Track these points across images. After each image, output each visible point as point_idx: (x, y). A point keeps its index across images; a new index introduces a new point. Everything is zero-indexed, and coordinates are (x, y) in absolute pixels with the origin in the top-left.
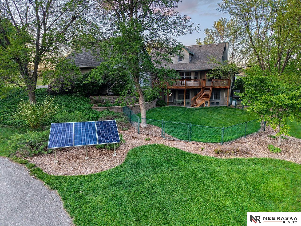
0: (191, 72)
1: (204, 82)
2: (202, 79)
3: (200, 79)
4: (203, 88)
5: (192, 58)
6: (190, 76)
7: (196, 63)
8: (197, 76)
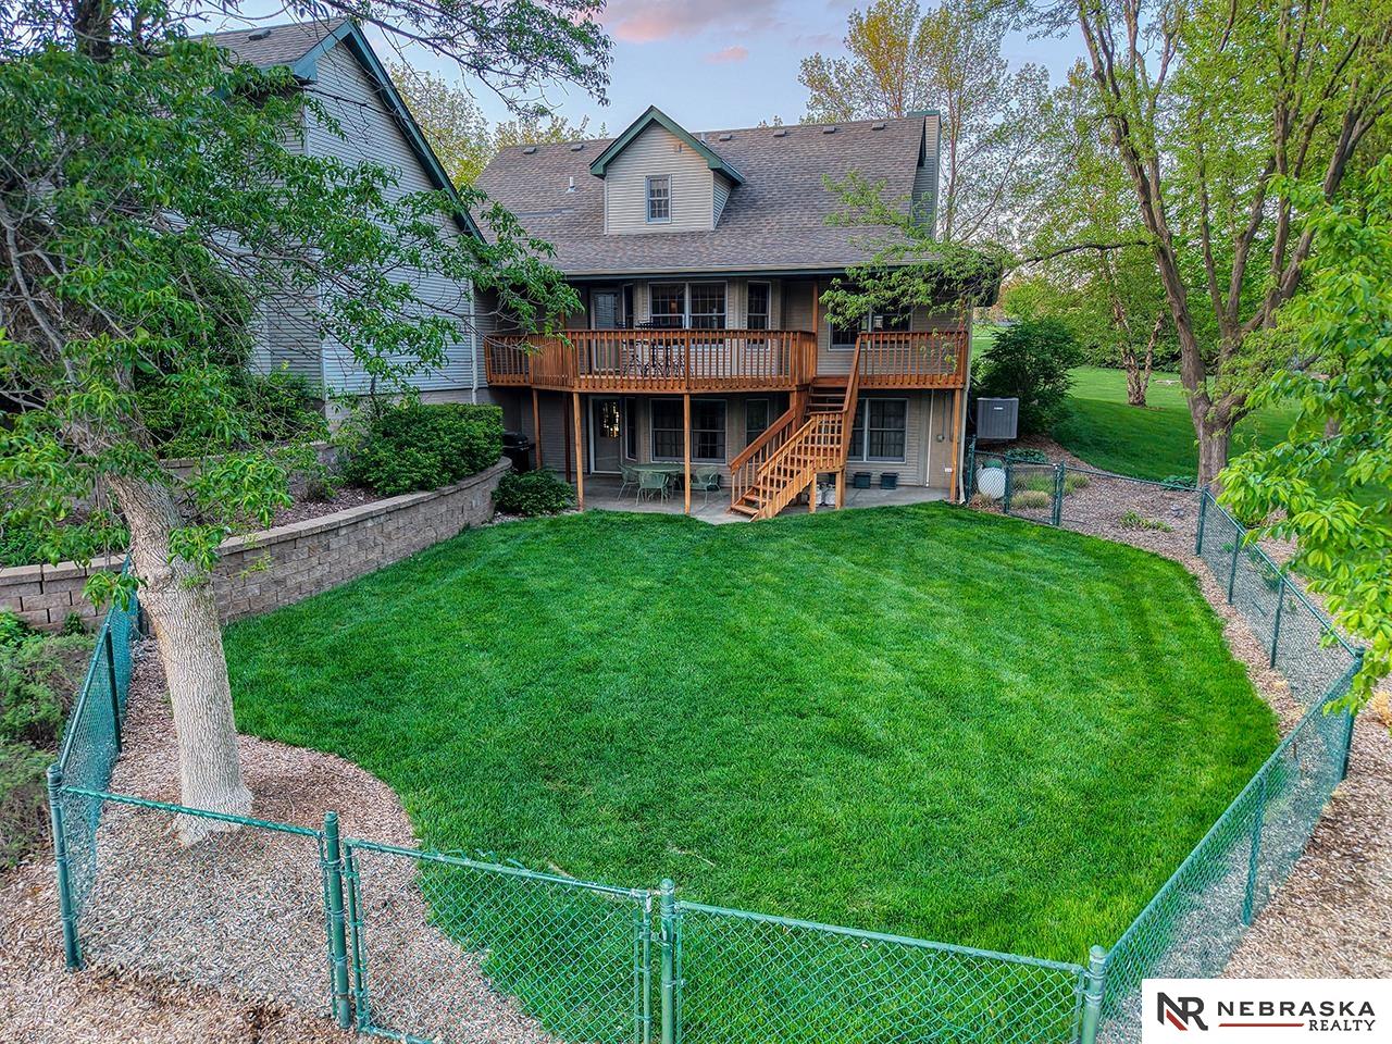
0: (723, 286)
1: (809, 348)
2: (795, 332)
3: (782, 332)
4: (803, 388)
5: (730, 200)
6: (721, 310)
7: (758, 232)
8: (764, 310)
